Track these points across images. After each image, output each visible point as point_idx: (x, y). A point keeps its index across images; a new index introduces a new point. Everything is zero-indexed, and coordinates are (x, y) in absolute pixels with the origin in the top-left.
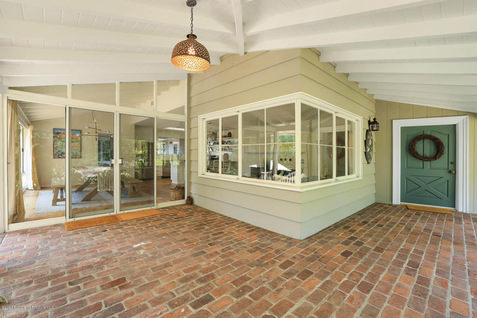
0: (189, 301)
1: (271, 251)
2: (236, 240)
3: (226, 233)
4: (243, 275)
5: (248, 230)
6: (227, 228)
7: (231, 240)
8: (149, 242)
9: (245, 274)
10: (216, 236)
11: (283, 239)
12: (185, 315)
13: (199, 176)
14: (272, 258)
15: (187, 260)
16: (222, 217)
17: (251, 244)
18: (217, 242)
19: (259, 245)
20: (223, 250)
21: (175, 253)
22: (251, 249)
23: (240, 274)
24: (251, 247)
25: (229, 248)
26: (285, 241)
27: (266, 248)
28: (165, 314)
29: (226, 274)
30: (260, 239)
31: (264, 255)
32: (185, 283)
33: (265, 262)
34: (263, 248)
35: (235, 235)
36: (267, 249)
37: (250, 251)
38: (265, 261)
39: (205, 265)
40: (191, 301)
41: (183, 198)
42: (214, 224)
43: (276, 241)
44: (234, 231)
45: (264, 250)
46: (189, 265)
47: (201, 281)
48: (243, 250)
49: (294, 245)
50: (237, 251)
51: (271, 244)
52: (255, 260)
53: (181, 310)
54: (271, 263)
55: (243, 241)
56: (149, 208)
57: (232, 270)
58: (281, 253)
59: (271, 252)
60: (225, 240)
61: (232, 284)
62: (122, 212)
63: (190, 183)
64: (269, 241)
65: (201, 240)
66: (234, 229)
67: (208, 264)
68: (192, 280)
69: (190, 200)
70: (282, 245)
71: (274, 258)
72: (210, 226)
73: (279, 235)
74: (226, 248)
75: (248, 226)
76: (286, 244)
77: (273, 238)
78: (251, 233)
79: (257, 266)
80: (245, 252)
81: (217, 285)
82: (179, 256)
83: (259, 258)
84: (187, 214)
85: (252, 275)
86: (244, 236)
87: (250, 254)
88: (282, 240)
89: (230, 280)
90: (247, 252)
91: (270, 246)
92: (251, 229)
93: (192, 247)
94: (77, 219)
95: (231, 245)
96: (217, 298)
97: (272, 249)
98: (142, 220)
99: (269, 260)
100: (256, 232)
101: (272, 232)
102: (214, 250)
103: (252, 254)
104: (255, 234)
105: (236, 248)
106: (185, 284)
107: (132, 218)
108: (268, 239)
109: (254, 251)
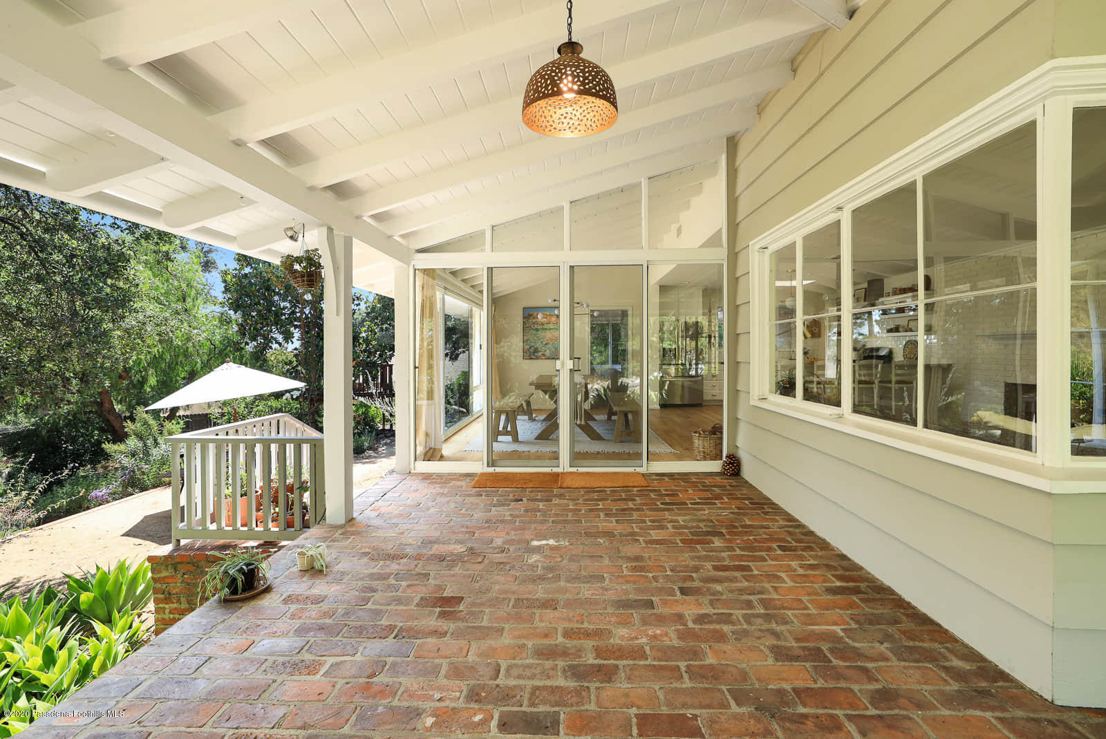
0: (508, 705)
1: (857, 682)
2: (766, 603)
3: (756, 572)
4: (689, 713)
5: (838, 584)
6: (772, 560)
7: (751, 597)
8: (565, 543)
9: (697, 712)
10: (721, 573)
11: (956, 663)
12: (471, 731)
13: (751, 403)
14: (841, 708)
15: (596, 609)
16: (786, 526)
17: (805, 630)
18: (708, 589)
19: (831, 645)
20: (701, 619)
21: (588, 582)
22: (789, 649)
23: (684, 706)
24: (798, 640)
25: (726, 619)
26: (958, 675)
27: (847, 667)
28: (447, 703)
29: (648, 684)
30: (854, 626)
31: (821, 683)
32: (540, 659)
33: (802, 710)
34: (835, 662)
35: (775, 588)
36: (850, 673)
37: (781, 654)
38: (805, 706)
39: (622, 638)
40: (512, 706)
41: (718, 456)
42: (746, 538)
43: (918, 656)
44: (788, 576)
45: (834, 667)
46: (588, 622)
47: (577, 672)
48: (762, 641)
49: (993, 709)
50: (741, 635)
51: (887, 659)
52: (770, 687)
53: (475, 714)
54: (816, 725)
55: (789, 613)
56: (630, 470)
57: (671, 683)
58: (896, 711)
59: (856, 687)
60: (736, 593)
61: (634, 720)
62: (574, 470)
63: (735, 421)
64: (886, 645)
65: (672, 571)
66: (790, 569)
67: (632, 639)
68: (561, 659)
69: (730, 463)
70: (926, 683)
71: (849, 712)
72: (730, 541)
73: (955, 640)
74: (718, 614)
75: (847, 573)
76: (954, 686)
77: (911, 644)
78: (839, 597)
79: (756, 709)
80: (762, 647)
81: (598, 704)
82: (590, 592)
83: (787, 686)
84: (700, 499)
85: (716, 726)
86: (805, 599)
87: (770, 661)
88: (946, 664)
89: (638, 707)
90: (767, 652)
91: (870, 665)
92: (851, 584)
93: (635, 583)
94: (498, 470)
95: (738, 613)
96: (565, 734)
97: (872, 679)
98: (596, 492)
99: (820, 711)
100: (860, 599)
101: (925, 620)
102: (679, 609)
103: (778, 664)
104: (852, 605)
105: (745, 627)
106: (537, 662)
107: (583, 484)
108: (887, 637)
109: (797, 658)
